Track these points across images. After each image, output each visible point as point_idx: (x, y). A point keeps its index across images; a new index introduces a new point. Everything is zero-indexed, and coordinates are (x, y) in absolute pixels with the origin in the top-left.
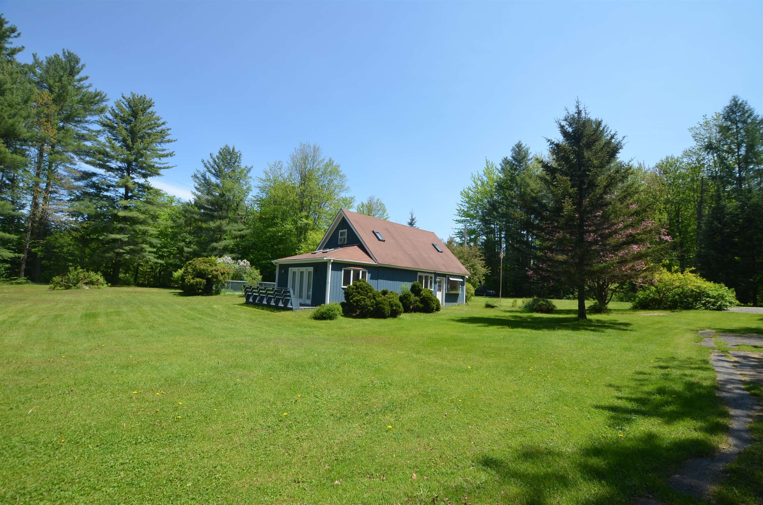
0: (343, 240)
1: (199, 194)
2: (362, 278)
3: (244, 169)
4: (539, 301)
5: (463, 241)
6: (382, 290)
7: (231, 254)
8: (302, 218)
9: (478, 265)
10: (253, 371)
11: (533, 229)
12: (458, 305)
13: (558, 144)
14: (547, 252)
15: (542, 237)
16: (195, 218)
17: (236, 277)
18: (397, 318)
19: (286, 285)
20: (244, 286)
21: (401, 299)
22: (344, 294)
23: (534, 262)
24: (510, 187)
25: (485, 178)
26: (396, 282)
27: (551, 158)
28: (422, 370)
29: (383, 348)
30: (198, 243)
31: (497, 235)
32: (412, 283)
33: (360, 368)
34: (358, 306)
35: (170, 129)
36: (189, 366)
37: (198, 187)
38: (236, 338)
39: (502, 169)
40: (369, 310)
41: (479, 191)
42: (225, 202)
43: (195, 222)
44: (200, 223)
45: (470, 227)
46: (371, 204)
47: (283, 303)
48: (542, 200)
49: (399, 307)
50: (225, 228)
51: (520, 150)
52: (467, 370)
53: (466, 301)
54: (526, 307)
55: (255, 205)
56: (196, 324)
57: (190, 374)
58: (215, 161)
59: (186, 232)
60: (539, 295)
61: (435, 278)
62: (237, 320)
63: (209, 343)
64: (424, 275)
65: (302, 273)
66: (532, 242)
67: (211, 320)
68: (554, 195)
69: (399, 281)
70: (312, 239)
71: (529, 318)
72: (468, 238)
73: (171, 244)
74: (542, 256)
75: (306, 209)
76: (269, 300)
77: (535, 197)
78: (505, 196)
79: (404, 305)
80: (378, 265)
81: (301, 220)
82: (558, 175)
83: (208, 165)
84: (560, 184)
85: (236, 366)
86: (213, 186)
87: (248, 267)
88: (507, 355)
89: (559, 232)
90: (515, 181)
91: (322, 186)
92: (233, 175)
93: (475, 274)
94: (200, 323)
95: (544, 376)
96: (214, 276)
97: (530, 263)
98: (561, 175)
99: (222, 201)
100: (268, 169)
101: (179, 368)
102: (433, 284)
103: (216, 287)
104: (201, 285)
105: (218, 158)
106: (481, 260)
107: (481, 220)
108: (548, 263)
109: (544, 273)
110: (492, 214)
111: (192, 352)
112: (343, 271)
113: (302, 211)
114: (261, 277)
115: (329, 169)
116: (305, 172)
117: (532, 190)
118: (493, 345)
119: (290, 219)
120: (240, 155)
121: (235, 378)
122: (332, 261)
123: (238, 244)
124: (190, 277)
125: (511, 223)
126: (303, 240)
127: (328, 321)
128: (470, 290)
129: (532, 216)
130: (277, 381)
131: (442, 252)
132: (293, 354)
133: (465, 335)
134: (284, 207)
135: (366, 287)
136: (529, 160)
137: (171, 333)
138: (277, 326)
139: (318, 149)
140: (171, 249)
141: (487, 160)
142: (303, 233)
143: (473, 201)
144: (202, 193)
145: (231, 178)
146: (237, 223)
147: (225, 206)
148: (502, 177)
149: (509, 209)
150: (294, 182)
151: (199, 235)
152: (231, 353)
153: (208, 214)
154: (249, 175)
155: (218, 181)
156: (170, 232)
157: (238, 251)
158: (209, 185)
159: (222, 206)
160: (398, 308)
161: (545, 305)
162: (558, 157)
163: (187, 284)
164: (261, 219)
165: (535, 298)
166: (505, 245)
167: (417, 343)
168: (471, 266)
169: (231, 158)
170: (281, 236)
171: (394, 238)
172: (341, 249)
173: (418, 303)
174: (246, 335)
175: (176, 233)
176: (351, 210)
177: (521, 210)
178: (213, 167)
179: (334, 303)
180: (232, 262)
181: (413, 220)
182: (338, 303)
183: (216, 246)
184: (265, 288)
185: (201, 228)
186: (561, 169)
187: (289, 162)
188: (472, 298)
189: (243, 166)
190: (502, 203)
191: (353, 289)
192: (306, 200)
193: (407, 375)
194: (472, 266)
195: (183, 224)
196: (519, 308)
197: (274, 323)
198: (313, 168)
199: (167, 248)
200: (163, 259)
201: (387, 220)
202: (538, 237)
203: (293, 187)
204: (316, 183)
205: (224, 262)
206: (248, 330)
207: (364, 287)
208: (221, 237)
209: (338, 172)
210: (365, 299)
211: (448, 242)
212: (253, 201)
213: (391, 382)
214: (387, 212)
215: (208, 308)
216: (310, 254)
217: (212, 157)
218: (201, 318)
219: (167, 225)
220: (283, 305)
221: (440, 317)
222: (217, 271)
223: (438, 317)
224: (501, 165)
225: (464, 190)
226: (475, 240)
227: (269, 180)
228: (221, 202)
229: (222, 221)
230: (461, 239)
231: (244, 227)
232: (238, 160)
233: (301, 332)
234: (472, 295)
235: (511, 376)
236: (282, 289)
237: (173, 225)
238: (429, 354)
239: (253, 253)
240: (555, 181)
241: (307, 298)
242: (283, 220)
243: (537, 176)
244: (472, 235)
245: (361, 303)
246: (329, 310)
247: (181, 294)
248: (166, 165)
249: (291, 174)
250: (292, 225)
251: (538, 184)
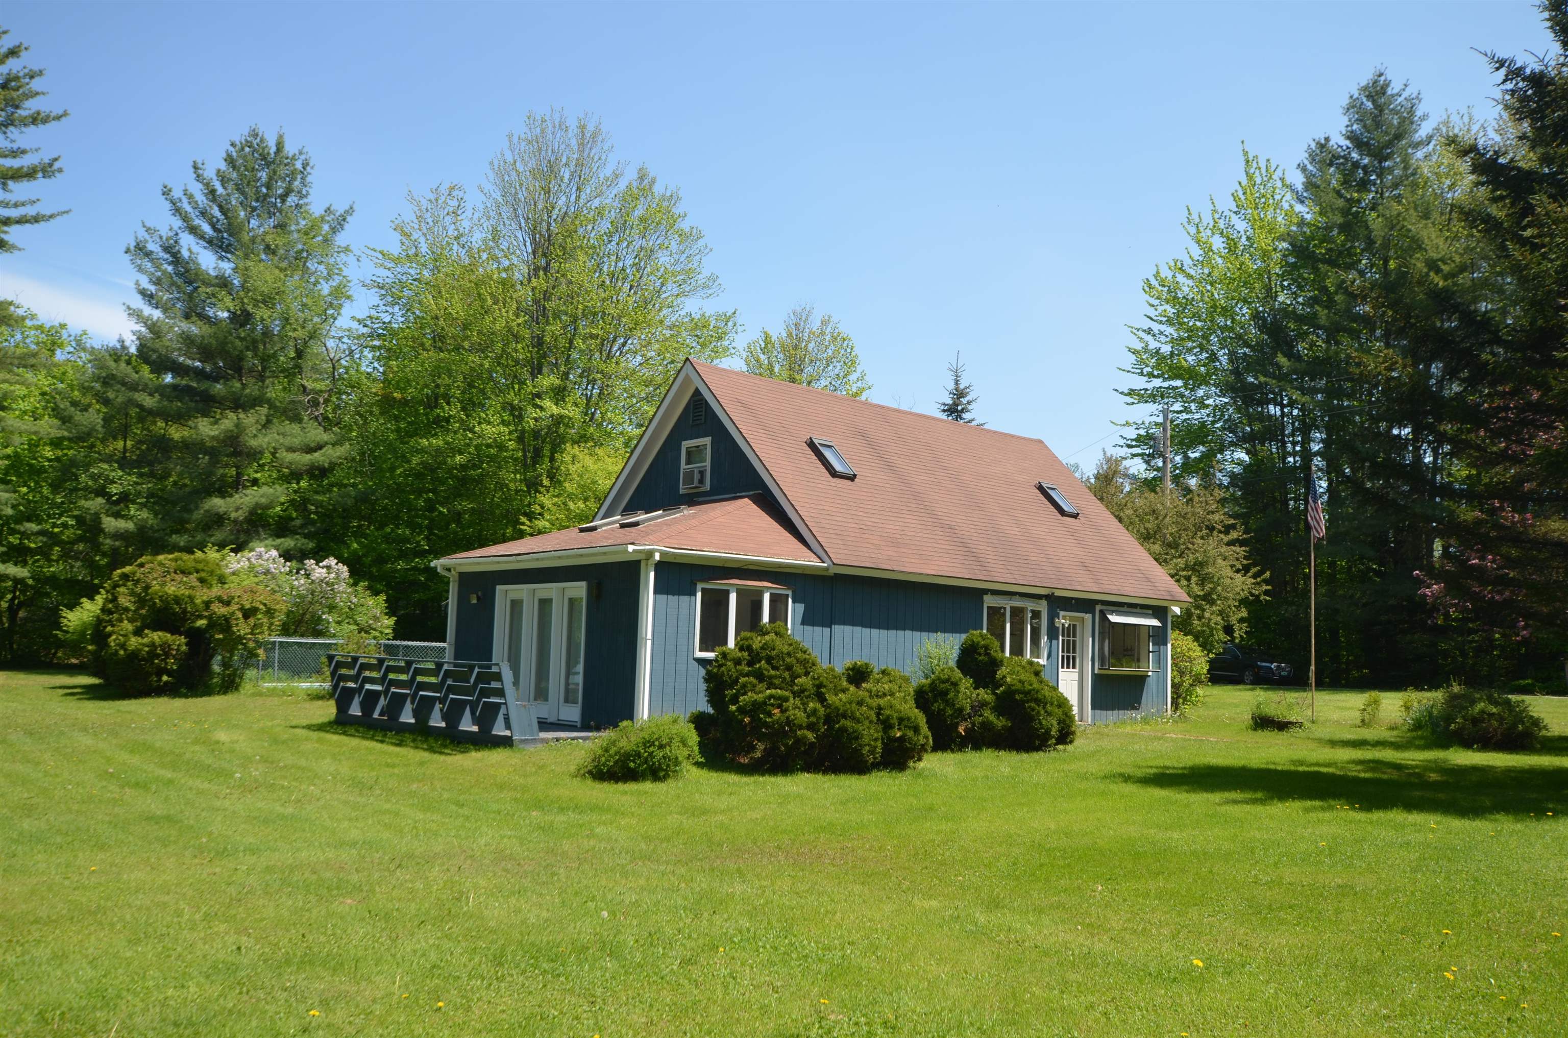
0: (697, 477)
1: (157, 314)
2: (772, 619)
3: (322, 218)
4: (1473, 702)
5: (1158, 469)
6: (848, 663)
7: (278, 536)
8: (538, 396)
9: (1220, 561)
10: (368, 979)
11: (1440, 420)
12: (1145, 721)
13: (1542, 74)
14: (1502, 508)
15: (1478, 448)
16: (141, 407)
17: (299, 622)
18: (908, 772)
19: (486, 653)
20: (331, 658)
21: (923, 698)
22: (706, 680)
23: (1445, 549)
24: (1340, 253)
25: (1241, 225)
26: (900, 633)
27: (1512, 131)
28: (1012, 973)
29: (857, 888)
30: (156, 501)
31: (1294, 444)
32: (964, 636)
33: (773, 964)
34: (757, 725)
35: (41, 73)
36: (129, 965)
37: (152, 288)
38: (304, 854)
39: (1310, 185)
40: (799, 741)
41: (1216, 274)
42: (253, 345)
43: (141, 420)
44: (161, 424)
45: (1185, 416)
46: (799, 340)
47: (476, 721)
48: (1476, 300)
49: (916, 730)
50: (253, 443)
51: (1380, 108)
52: (1188, 972)
53: (1175, 703)
54: (1418, 725)
55: (366, 352)
56: (155, 806)
57: (136, 994)
58: (213, 192)
59: (109, 459)
60: (1473, 680)
61: (1052, 617)
62: (304, 787)
63: (204, 876)
64: (1007, 604)
65: (545, 604)
66: (1436, 468)
67: (206, 785)
68: (1523, 281)
69: (913, 629)
70: (581, 476)
71: (1432, 770)
72: (1178, 459)
73: (54, 505)
74: (1478, 522)
75: (556, 365)
76: (423, 709)
77: (1445, 290)
78: (1324, 290)
79: (934, 721)
80: (834, 570)
81: (536, 406)
82: (1540, 201)
83: (187, 207)
84: (1552, 235)
85: (307, 961)
86: (207, 284)
87: (342, 587)
88: (1347, 916)
89: (1549, 427)
90: (1362, 232)
91: (612, 275)
92: (280, 241)
93: (1207, 598)
94: (167, 799)
95: (1506, 1004)
96: (213, 624)
97: (1431, 550)
98: (1552, 197)
99: (242, 339)
100: (409, 216)
101: (90, 973)
102: (1044, 639)
103: (225, 665)
104: (167, 654)
105: (224, 180)
106: (1230, 543)
107: (1226, 388)
108: (1504, 550)
109: (1488, 592)
110: (1272, 364)
111: (139, 909)
112: (699, 595)
113: (540, 372)
114: (390, 622)
115: (639, 212)
116: (549, 224)
117: (1433, 265)
118: (1289, 874)
119: (494, 403)
120: (305, 165)
121: (302, 1007)
122: (657, 557)
123: (305, 501)
124: (127, 626)
125: (1350, 397)
126: (546, 482)
127: (648, 786)
128: (1191, 660)
129: (1436, 368)
130: (460, 1017)
131: (1075, 516)
132: (518, 911)
133: (1175, 836)
134: (474, 359)
135: (789, 654)
136: (1417, 145)
137: (59, 839)
138: (454, 807)
139: (595, 135)
140: (54, 525)
141: (1246, 153)
142: (546, 452)
143: (1196, 316)
144: (165, 310)
145: (274, 253)
146: (300, 421)
147: (251, 361)
148: (1308, 217)
149: (1337, 343)
150: (506, 263)
151: (158, 468)
152: (286, 914)
153: (188, 390)
154: (341, 239)
155: (227, 267)
156: (49, 460)
157: (303, 526)
158: (190, 283)
159: (241, 358)
160: (910, 733)
161: (1501, 719)
162: (1543, 127)
163: (117, 651)
164: (386, 404)
165: (1456, 689)
166: (1324, 484)
167: (988, 866)
168: (1193, 569)
169: (270, 178)
170: (463, 467)
171: (890, 467)
172: (692, 511)
173: (988, 714)
174: (341, 844)
175: (73, 463)
176: (726, 363)
177: (1388, 346)
178: (203, 214)
179: (667, 718)
180: (281, 567)
181: (959, 394)
182: (683, 716)
183: (222, 510)
184: (409, 664)
185: (163, 445)
186: (1552, 175)
187: (488, 187)
188: (1199, 690)
189: (316, 205)
190: (1310, 320)
191: (738, 662)
192: (555, 328)
193: (952, 990)
194: (1197, 568)
195: (99, 428)
196: (1392, 728)
197: (446, 795)
198: (579, 210)
199: (39, 521)
200: (24, 563)
201: (863, 397)
202: (1460, 448)
203: (503, 282)
204: (588, 264)
205: (252, 568)
206: (346, 824)
207: (781, 656)
208: (239, 475)
209: (673, 221)
210: (786, 700)
211: (1097, 477)
212: (358, 337)
213: (892, 1018)
214: (859, 369)
215: (196, 742)
216: (573, 532)
217: (199, 178)
218: (171, 781)
219: (35, 433)
220: (475, 729)
221: (1073, 767)
222: (228, 603)
223: (1066, 767)
224: (1304, 169)
225: (1157, 275)
226: (1203, 467)
227: (413, 258)
228: (238, 343)
229: (242, 416)
230: (1147, 462)
231: (325, 437)
232: (297, 184)
233: (547, 829)
234: (1197, 681)
235: (1371, 1001)
236: (472, 668)
237: (56, 433)
238: (1039, 911)
239: (359, 534)
240: (1529, 225)
241: (567, 701)
242: (469, 406)
243: (1452, 205)
244: (1192, 445)
245: (770, 715)
246: (648, 743)
247: (92, 693)
248: (30, 211)
249: (496, 235)
250: (503, 422)
251: (1456, 238)
